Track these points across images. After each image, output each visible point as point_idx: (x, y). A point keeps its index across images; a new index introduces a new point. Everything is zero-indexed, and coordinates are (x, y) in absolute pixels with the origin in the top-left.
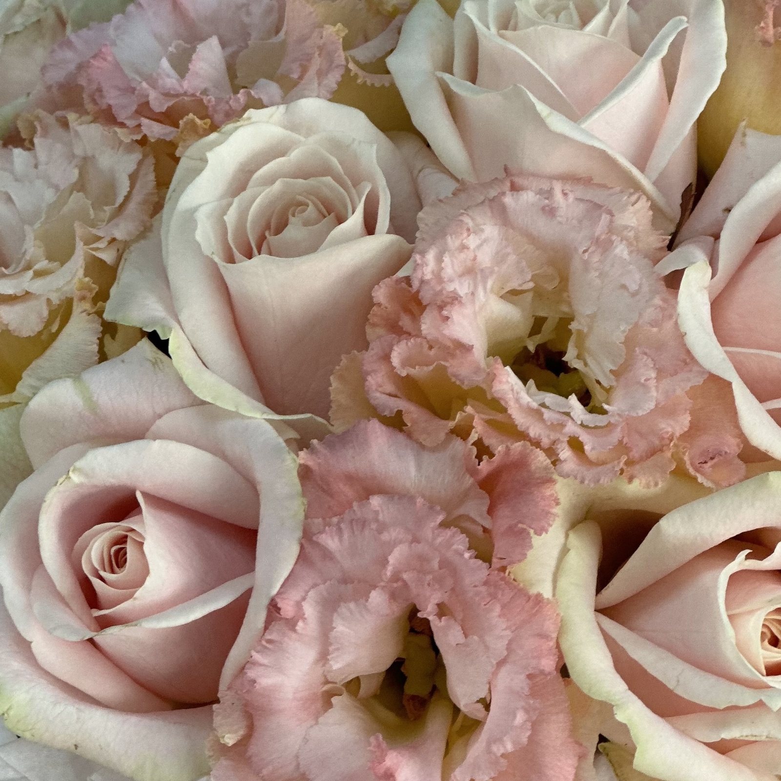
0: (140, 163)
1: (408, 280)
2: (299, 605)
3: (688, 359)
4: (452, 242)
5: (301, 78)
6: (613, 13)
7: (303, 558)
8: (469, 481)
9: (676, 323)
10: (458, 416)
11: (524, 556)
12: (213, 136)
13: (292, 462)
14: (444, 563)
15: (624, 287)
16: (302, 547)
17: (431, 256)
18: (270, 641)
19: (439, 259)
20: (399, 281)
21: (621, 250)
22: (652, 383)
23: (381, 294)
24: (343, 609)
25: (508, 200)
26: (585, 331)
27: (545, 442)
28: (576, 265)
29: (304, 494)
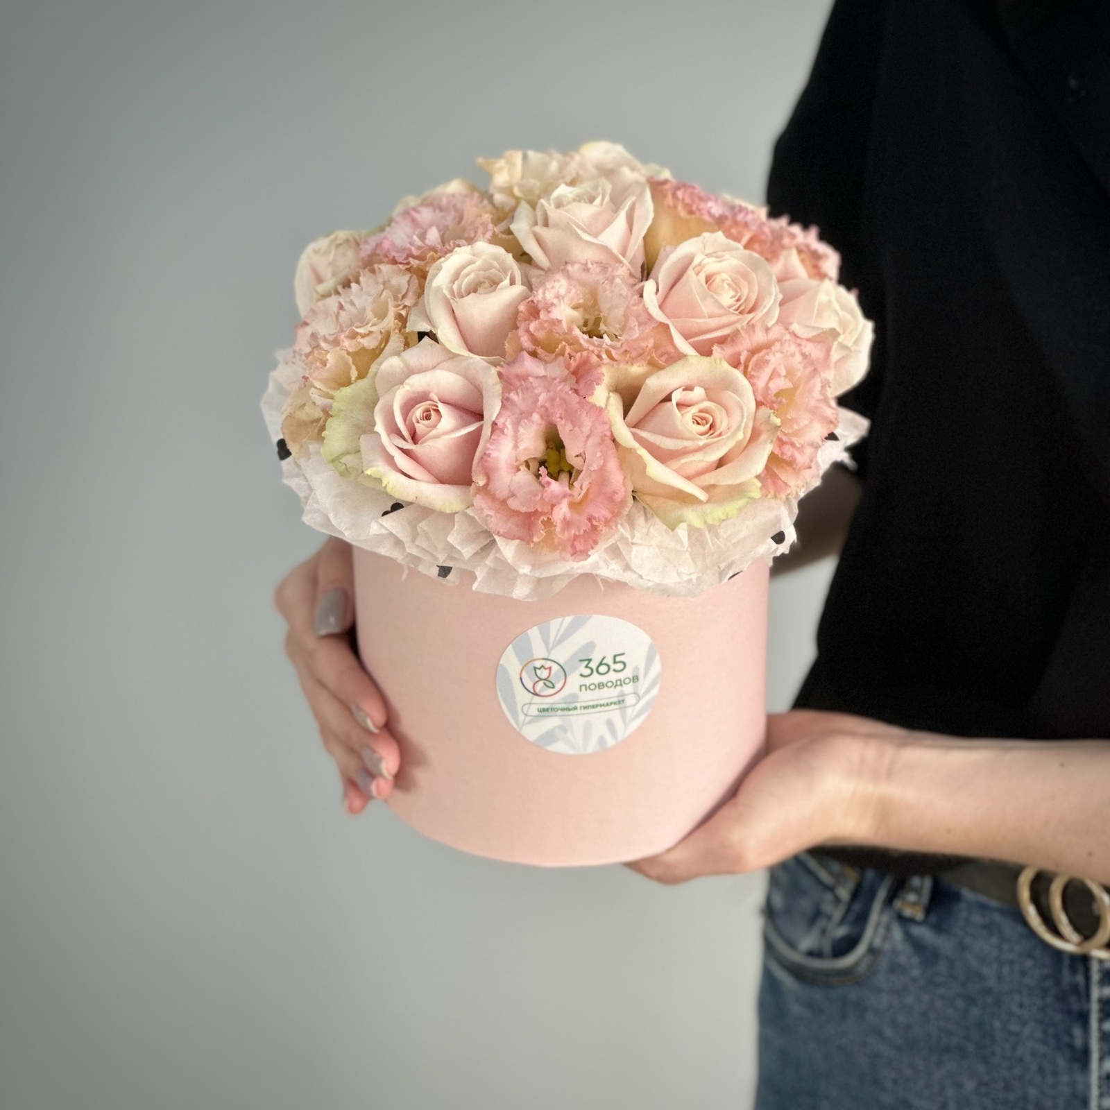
0: (410, 277)
1: (532, 301)
2: (504, 424)
3: (650, 318)
4: (548, 285)
5: (475, 236)
6: (603, 198)
7: (503, 406)
8: (566, 372)
9: (644, 306)
10: (560, 347)
11: (593, 393)
12: (442, 259)
13: (494, 371)
14: (561, 399)
15: (621, 295)
16: (502, 402)
17: (540, 292)
18: (493, 440)
19: (544, 293)
20: (528, 303)
21: (618, 281)
22: (636, 328)
23: (522, 308)
24: (522, 423)
25: (569, 267)
26: (607, 315)
27: (596, 352)
28: (600, 289)
29: (501, 382)
